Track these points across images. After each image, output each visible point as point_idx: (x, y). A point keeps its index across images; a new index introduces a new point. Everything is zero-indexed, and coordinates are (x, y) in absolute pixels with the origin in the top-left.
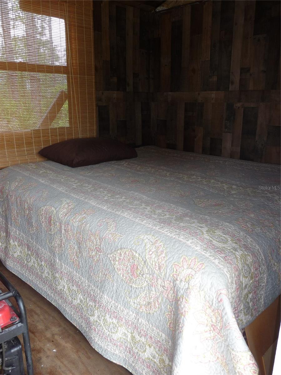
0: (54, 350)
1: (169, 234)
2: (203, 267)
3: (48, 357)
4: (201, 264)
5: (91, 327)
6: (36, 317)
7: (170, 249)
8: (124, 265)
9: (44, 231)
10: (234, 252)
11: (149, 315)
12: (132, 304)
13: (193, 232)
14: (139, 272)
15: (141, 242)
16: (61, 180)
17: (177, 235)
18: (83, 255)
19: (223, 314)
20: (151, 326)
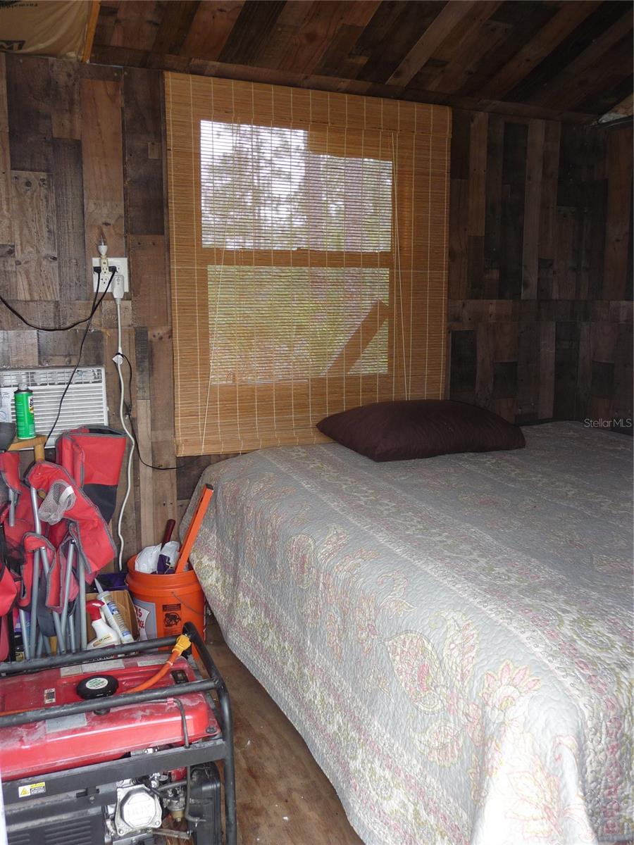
0: (286, 818)
1: (494, 615)
2: (537, 687)
3: (271, 826)
4: (534, 680)
5: (349, 783)
6: (266, 750)
7: (488, 643)
8: (409, 665)
9: (293, 583)
10: (617, 670)
11: (443, 769)
12: (418, 743)
13: (540, 617)
14: (430, 680)
15: (441, 623)
16: (341, 487)
17: (507, 619)
18: (349, 635)
19: (561, 786)
20: (445, 793)
